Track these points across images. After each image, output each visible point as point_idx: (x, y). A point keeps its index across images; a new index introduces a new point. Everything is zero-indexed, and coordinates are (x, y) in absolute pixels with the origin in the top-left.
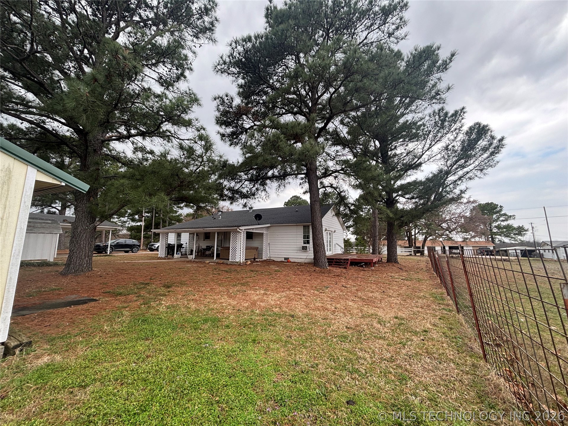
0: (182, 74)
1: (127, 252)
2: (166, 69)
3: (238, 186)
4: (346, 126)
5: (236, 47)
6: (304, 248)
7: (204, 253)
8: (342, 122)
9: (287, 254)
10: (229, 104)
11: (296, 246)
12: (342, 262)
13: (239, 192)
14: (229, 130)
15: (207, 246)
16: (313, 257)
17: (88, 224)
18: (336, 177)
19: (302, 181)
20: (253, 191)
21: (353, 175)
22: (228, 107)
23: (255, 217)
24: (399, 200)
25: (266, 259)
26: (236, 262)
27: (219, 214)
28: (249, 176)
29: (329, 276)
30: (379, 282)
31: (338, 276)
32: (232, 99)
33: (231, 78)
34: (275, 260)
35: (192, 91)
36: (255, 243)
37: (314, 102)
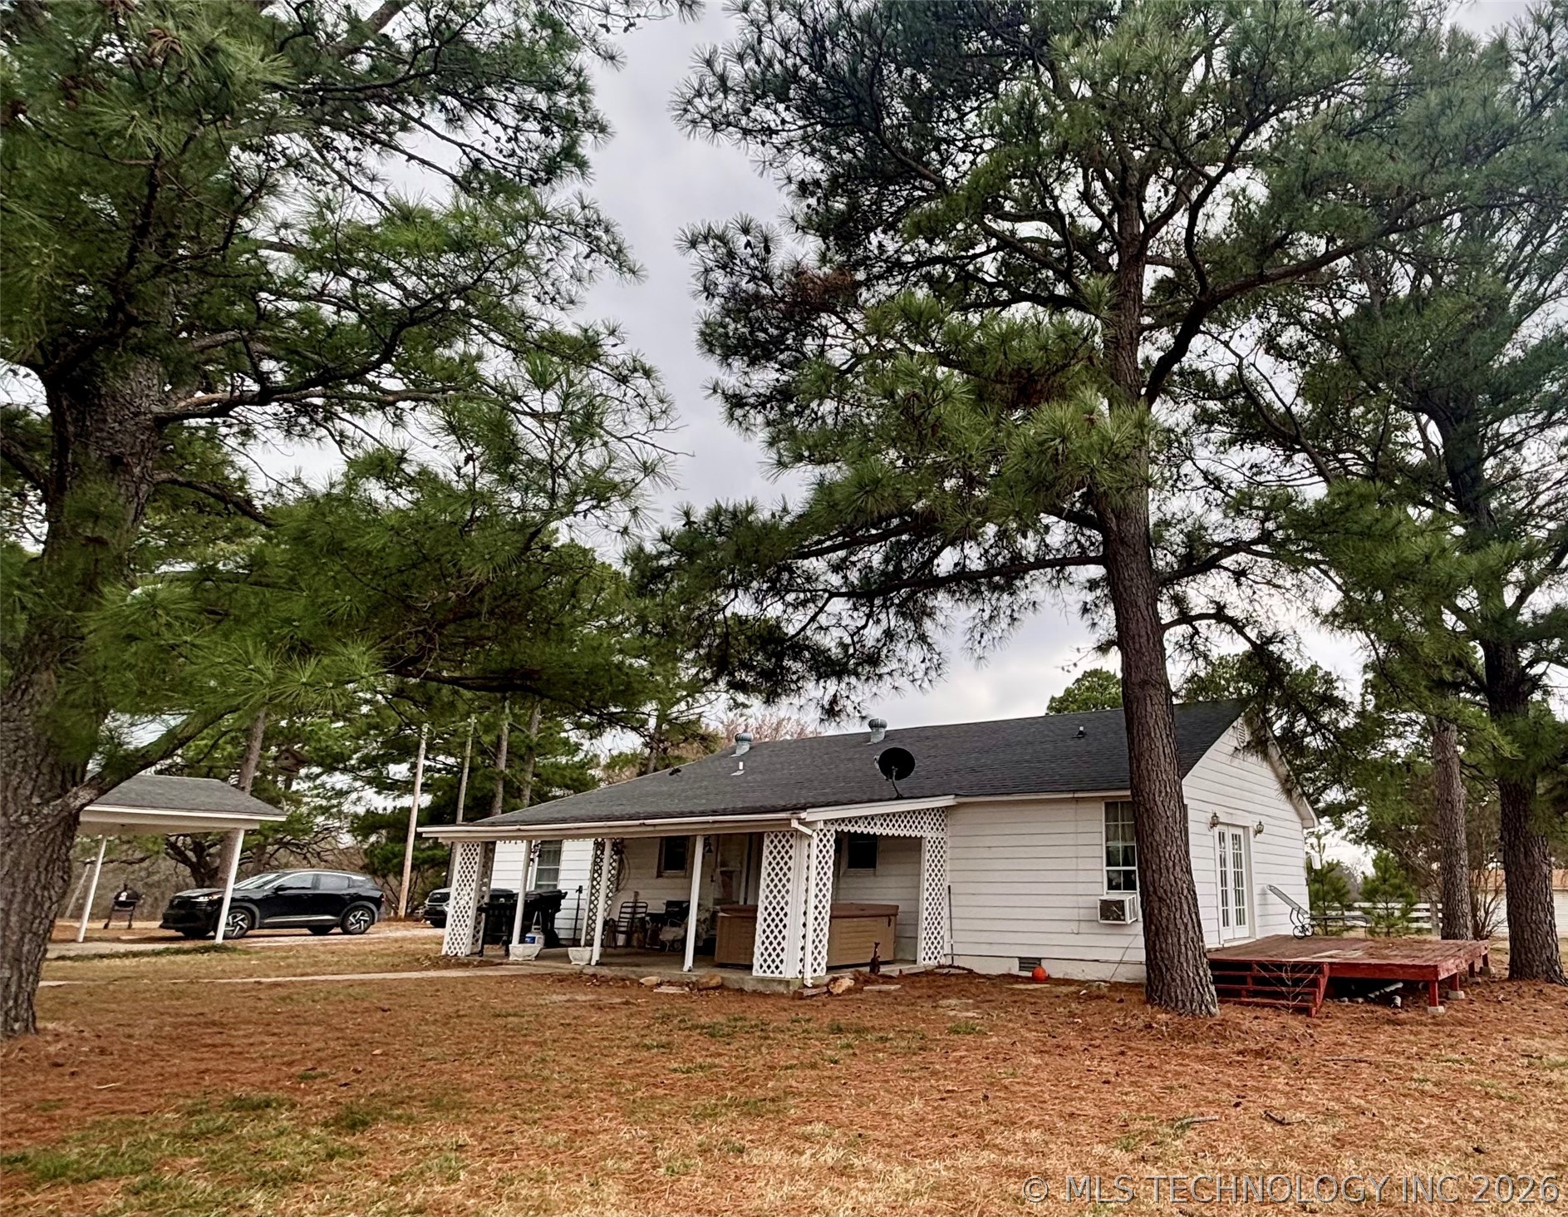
0: (569, 152)
1: (320, 930)
2: (497, 130)
3: (800, 618)
4: (1289, 359)
5: (770, 19)
6: (1111, 912)
7: (656, 933)
8: (1270, 344)
9: (1035, 939)
10: (753, 262)
11: (1069, 901)
12: (1281, 982)
13: (808, 648)
14: (766, 377)
15: (669, 904)
16: (1142, 956)
17: (36, 800)
18: (1239, 575)
19: (1089, 597)
20: (870, 643)
21: (1316, 564)
22: (753, 278)
23: (880, 762)
24: (1545, 680)
25: (933, 963)
26: (780, 982)
27: (739, 752)
28: (854, 576)
29: (1213, 1057)
30: (1465, 1090)
31: (1259, 1053)
32: (766, 240)
33: (755, 149)
34: (980, 967)
35: (597, 212)
36: (882, 889)
37: (1132, 251)
